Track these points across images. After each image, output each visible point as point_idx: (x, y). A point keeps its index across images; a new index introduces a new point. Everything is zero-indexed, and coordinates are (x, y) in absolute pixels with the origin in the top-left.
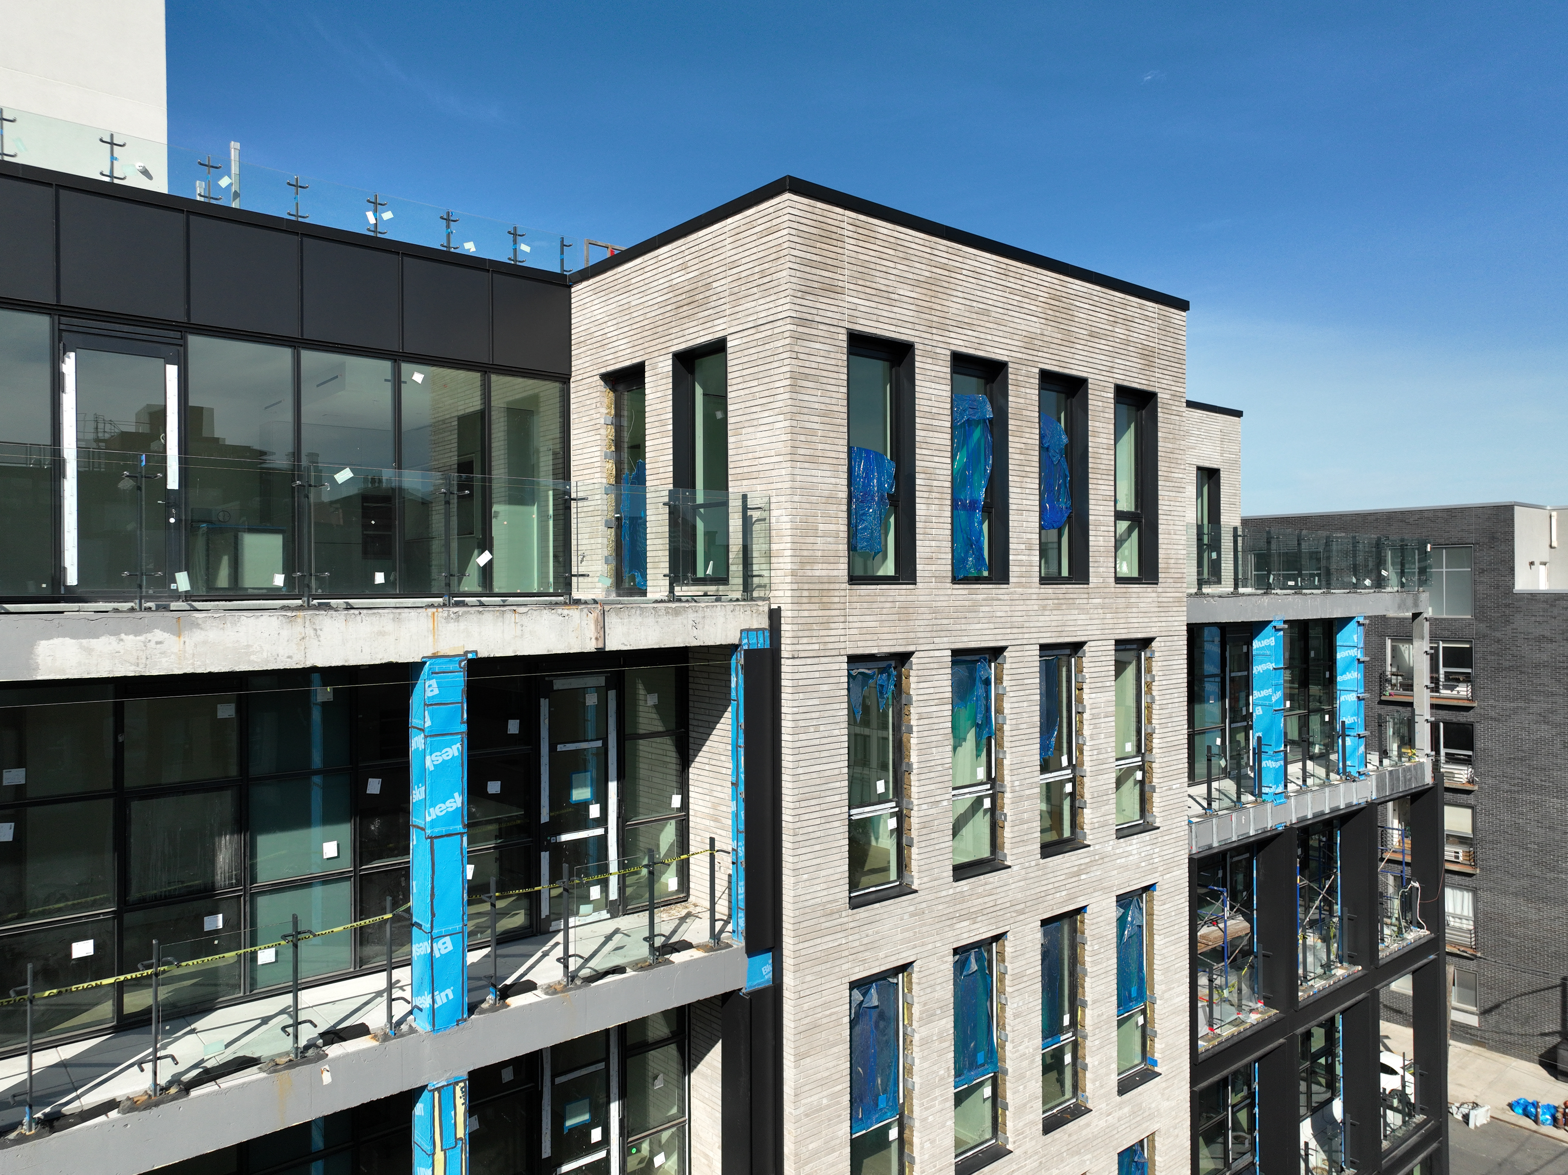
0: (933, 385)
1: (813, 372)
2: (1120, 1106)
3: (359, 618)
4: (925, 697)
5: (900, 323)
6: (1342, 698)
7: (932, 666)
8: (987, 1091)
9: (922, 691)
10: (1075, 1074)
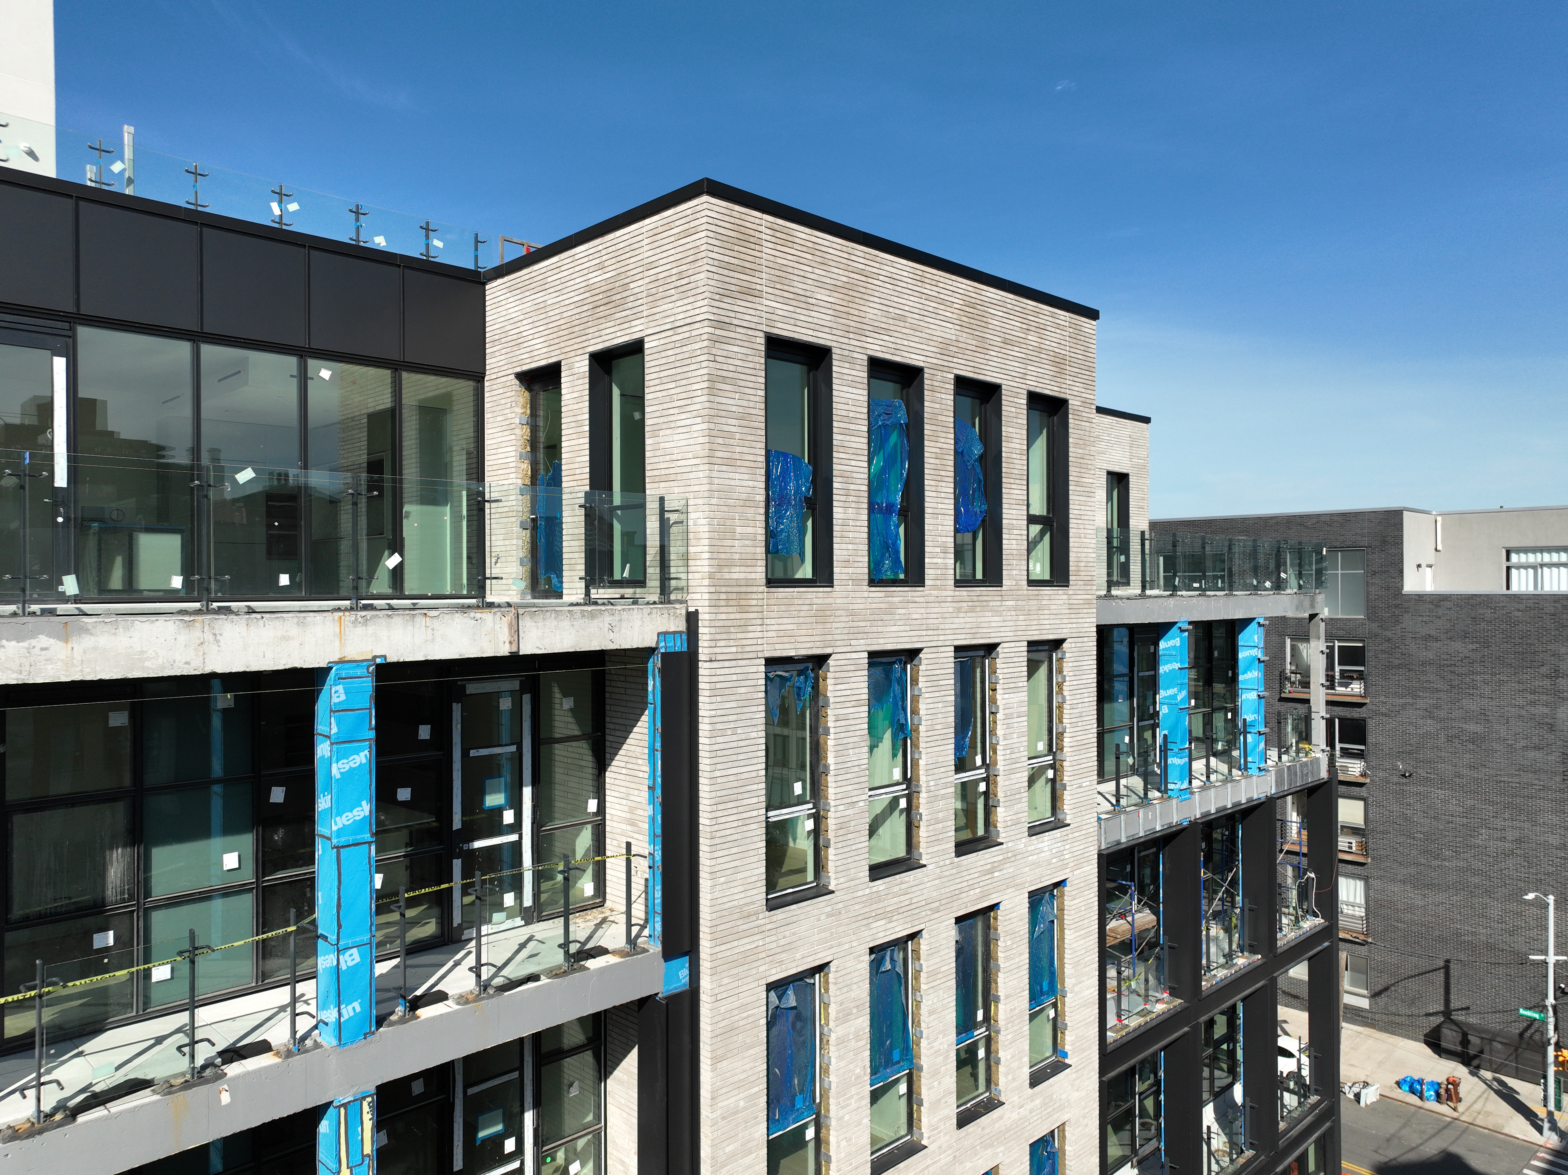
0: (850, 390)
1: (731, 375)
2: (1032, 1098)
3: (261, 622)
4: (842, 699)
5: (817, 328)
6: (1244, 697)
7: (849, 668)
8: (903, 1088)
9: (839, 693)
10: (988, 1068)
